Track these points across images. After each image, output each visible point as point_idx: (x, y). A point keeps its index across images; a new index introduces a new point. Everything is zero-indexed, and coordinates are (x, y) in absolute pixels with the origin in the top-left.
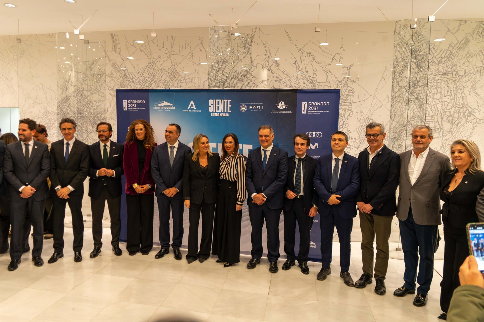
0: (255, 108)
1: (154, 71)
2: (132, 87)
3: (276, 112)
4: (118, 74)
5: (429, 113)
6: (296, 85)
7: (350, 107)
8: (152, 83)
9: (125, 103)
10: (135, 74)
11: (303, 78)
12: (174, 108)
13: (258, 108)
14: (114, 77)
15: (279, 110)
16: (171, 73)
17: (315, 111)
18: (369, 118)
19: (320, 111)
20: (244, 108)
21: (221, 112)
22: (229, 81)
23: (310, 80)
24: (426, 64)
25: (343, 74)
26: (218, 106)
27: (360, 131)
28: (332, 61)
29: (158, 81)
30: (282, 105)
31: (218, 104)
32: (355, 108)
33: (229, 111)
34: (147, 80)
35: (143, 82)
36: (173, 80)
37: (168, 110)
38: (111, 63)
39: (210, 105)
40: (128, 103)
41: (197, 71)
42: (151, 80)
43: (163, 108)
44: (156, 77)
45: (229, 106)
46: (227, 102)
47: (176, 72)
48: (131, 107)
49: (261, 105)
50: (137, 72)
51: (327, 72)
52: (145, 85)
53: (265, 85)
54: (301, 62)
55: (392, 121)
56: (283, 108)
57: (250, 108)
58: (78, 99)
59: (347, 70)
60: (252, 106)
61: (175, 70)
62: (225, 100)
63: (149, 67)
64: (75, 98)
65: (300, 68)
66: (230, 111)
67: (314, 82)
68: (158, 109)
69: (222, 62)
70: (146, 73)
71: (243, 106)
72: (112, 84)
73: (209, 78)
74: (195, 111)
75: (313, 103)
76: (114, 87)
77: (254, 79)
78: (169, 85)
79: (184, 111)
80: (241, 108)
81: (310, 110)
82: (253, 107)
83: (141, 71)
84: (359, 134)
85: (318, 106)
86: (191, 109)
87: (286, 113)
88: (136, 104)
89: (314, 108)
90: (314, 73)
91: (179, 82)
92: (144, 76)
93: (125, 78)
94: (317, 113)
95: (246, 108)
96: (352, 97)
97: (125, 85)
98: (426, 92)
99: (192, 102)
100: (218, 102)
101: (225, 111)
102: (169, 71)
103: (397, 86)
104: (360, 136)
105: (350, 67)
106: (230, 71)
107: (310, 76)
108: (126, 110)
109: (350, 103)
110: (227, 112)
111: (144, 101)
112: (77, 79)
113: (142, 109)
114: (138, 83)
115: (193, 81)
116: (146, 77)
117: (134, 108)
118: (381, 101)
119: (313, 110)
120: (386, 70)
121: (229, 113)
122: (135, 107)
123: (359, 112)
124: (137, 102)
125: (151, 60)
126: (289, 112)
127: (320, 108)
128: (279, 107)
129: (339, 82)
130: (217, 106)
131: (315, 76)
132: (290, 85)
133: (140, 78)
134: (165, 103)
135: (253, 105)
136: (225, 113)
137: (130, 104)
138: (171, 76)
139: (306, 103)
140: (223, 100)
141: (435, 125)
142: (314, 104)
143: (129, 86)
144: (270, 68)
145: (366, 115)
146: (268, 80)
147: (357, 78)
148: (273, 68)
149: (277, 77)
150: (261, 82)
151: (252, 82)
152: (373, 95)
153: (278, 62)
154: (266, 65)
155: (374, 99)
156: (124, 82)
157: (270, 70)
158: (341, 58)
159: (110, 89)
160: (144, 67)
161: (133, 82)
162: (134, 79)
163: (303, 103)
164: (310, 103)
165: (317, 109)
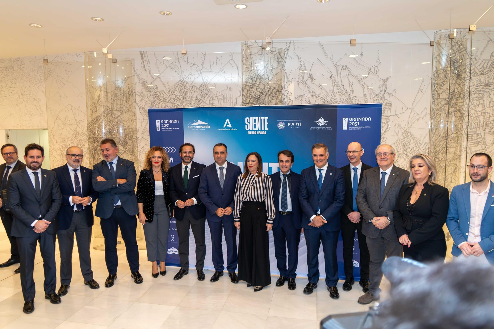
0: (294, 125)
1: (185, 89)
2: (163, 106)
3: (316, 128)
4: (148, 93)
5: (471, 125)
6: (332, 99)
7: (387, 120)
8: (184, 100)
9: (158, 123)
10: (166, 92)
11: (339, 92)
12: (209, 127)
13: (296, 125)
14: (145, 95)
15: (319, 126)
16: (202, 90)
17: (357, 127)
18: (407, 131)
19: (362, 127)
20: (282, 126)
21: (258, 130)
22: (263, 97)
23: (347, 94)
24: (467, 75)
25: (380, 87)
26: (255, 123)
27: (398, 145)
28: (369, 74)
30: (321, 122)
31: (255, 121)
32: (393, 121)
33: (266, 129)
34: (179, 98)
35: (174, 100)
36: (205, 97)
37: (203, 130)
38: (141, 82)
39: (246, 123)
40: (161, 123)
41: (229, 88)
42: (182, 98)
43: (197, 127)
44: (188, 95)
45: (266, 123)
46: (264, 119)
48: (164, 127)
49: (299, 122)
50: (168, 90)
51: (364, 85)
52: (177, 103)
53: (300, 100)
54: (337, 75)
55: (433, 134)
56: (323, 124)
57: (288, 125)
58: (108, 119)
59: (383, 82)
60: (290, 123)
62: (262, 118)
63: (180, 84)
64: (105, 119)
65: (336, 82)
66: (268, 129)
67: (350, 95)
68: (192, 129)
69: (256, 78)
70: (177, 91)
71: (281, 123)
72: (143, 103)
73: (242, 94)
74: (231, 129)
75: (354, 119)
76: (144, 106)
77: (289, 94)
78: (201, 103)
79: (219, 130)
80: (279, 125)
81: (350, 126)
82: (291, 124)
83: (172, 89)
84: (397, 147)
85: (360, 121)
86: (226, 127)
87: (325, 129)
88: (170, 123)
89: (355, 123)
90: (350, 87)
91: (211, 99)
92: (176, 94)
93: (156, 96)
94: (358, 129)
95: (284, 125)
96: (389, 111)
97: (156, 104)
98: (468, 104)
99: (228, 120)
100: (255, 120)
101: (263, 129)
102: (201, 89)
104: (398, 149)
105: (387, 80)
106: (265, 87)
107: (347, 90)
108: (159, 130)
109: (388, 116)
110: (264, 130)
111: (177, 121)
112: (107, 99)
113: (176, 128)
114: (169, 102)
115: (225, 98)
116: (177, 95)
117: (168, 129)
118: (419, 114)
119: (354, 126)
120: (423, 81)
121: (266, 131)
122: (168, 127)
123: (397, 125)
124: (171, 122)
125: (181, 77)
126: (329, 128)
127: (362, 123)
128: (319, 124)
129: (376, 95)
131: (351, 90)
132: (325, 99)
133: (171, 96)
134: (200, 122)
135: (291, 122)
136: (263, 131)
137: (163, 124)
138: (202, 93)
139: (347, 119)
140: (259, 118)
141: (478, 137)
142: (355, 120)
143: (160, 105)
144: (305, 82)
145: (404, 128)
146: (304, 95)
147: (394, 90)
148: (309, 82)
149: (313, 92)
150: (296, 98)
151: (288, 98)
152: (411, 108)
153: (313, 76)
154: (302, 79)
155: (411, 112)
156: (155, 101)
157: (305, 85)
158: (378, 70)
159: (141, 109)
160: (175, 85)
161: (164, 101)
162: (165, 98)
163: (343, 119)
164: (351, 119)
165: (358, 125)
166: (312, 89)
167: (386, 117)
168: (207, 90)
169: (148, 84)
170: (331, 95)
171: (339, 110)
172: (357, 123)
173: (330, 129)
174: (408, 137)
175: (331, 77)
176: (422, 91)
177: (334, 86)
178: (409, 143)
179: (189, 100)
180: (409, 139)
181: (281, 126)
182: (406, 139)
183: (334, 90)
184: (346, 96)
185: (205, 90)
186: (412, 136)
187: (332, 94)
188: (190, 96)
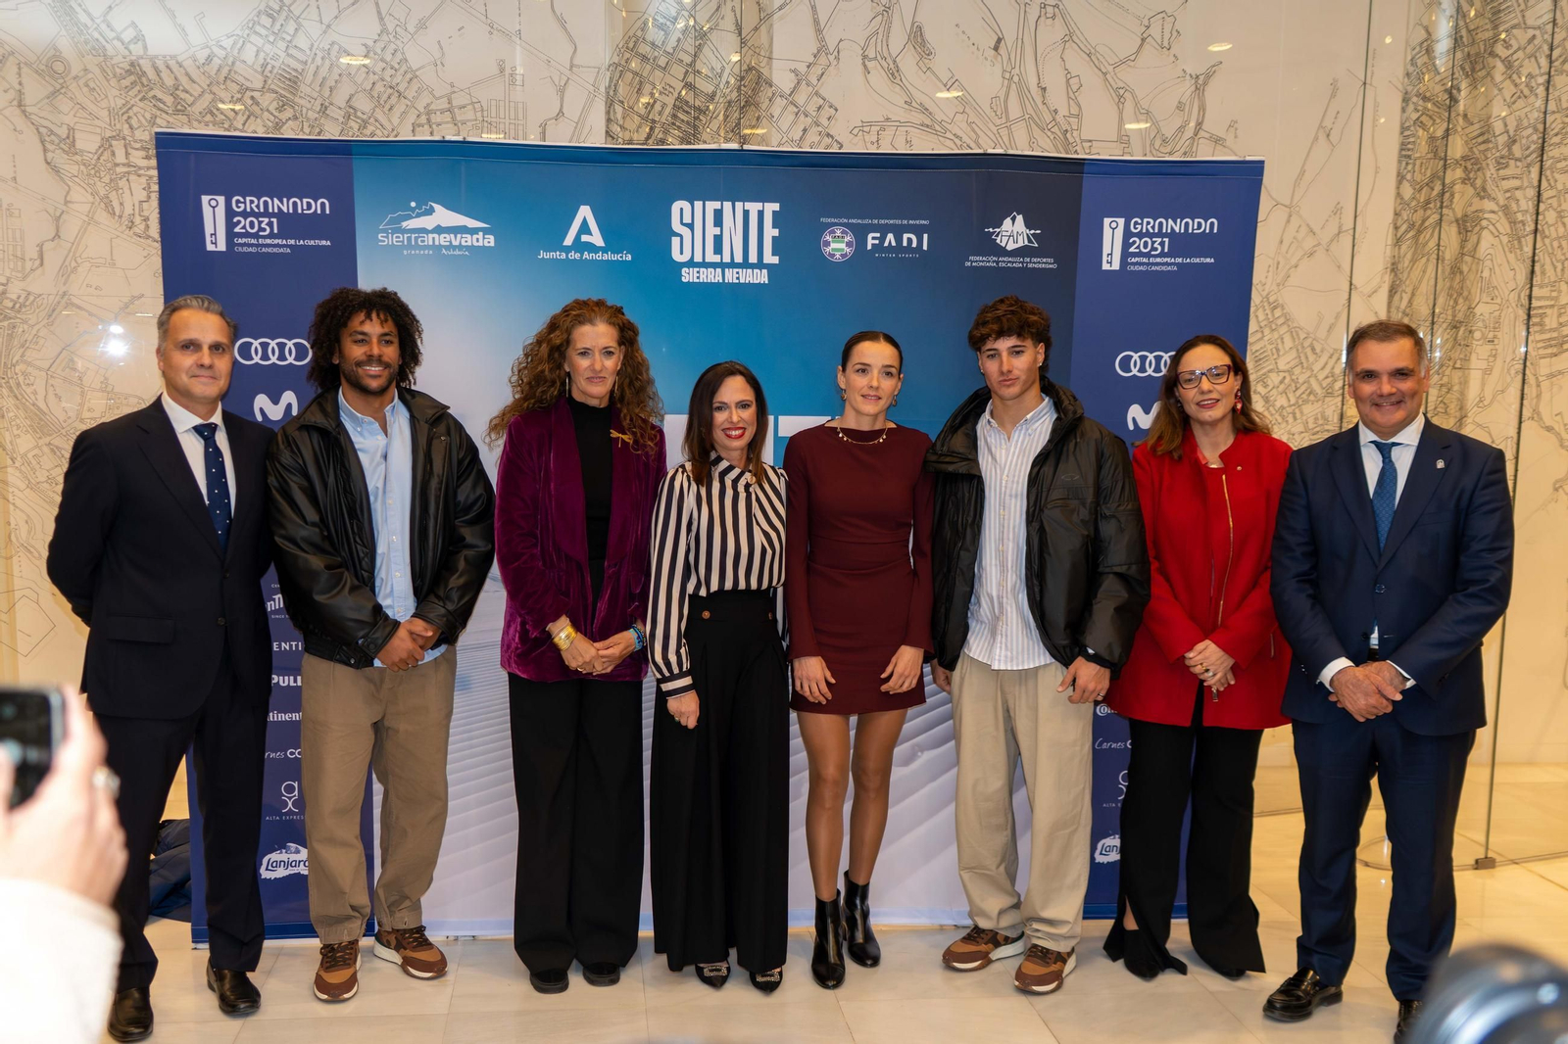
0: (894, 244)
3: (989, 262)
4: (93, 61)
5: (1543, 273)
8: (284, 116)
9: (213, 213)
10: (188, 64)
11: (1027, 116)
12: (490, 241)
13: (905, 244)
14: (74, 73)
15: (1003, 252)
17: (1158, 260)
18: (1271, 300)
19: (1181, 260)
20: (843, 246)
21: (733, 265)
23: (1055, 129)
24: (1540, 68)
25: (1180, 107)
26: (717, 231)
28: (1141, 45)
30: (1014, 232)
31: (718, 221)
33: (770, 259)
34: (258, 104)
36: (390, 109)
37: (457, 252)
39: (676, 226)
40: (231, 213)
41: (508, 71)
43: (429, 239)
44: (304, 89)
45: (770, 232)
46: (761, 214)
47: (404, 68)
48: (247, 235)
49: (918, 231)
50: (202, 58)
51: (1121, 92)
53: (872, 144)
54: (1020, 41)
56: (1020, 244)
57: (871, 240)
59: (1193, 88)
60: (878, 235)
61: (399, 56)
62: (749, 205)
63: (264, 32)
65: (1017, 71)
66: (775, 260)
67: (1068, 135)
68: (403, 247)
69: (681, 21)
71: (838, 233)
72: (60, 112)
74: (599, 256)
75: (1148, 223)
76: (71, 129)
77: (827, 111)
79: (543, 255)
80: (827, 244)
81: (1134, 255)
82: (882, 239)
85: (1172, 235)
86: (578, 245)
87: (1030, 266)
88: (280, 215)
89: (1154, 243)
90: (1069, 98)
93: (134, 83)
94: (1164, 268)
95: (849, 244)
97: (134, 122)
98: (1536, 183)
99: (585, 212)
100: (718, 217)
101: (753, 258)
103: (1431, 155)
105: (1209, 76)
106: (722, 70)
107: (1056, 111)
108: (222, 247)
110: (760, 265)
111: (323, 204)
113: (312, 242)
114: (209, 118)
115: (489, 120)
116: (248, 84)
117: (268, 241)
118: (1315, 230)
119: (1148, 255)
120: (1333, 95)
121: (769, 267)
122: (271, 236)
124: (286, 206)
126: (1046, 263)
127: (1181, 244)
128: (1001, 241)
129: (1165, 141)
130: (712, 231)
131: (1074, 110)
133: (215, 89)
134: (443, 216)
135: (884, 231)
136: (753, 266)
138: (379, 87)
139: (1121, 221)
140: (738, 205)
141: (1561, 320)
142: (1153, 227)
145: (1261, 288)
146: (888, 119)
147: (1233, 125)
148: (908, 63)
149: (925, 110)
150: (855, 131)
151: (820, 129)
152: (1288, 203)
153: (928, 36)
154: (879, 49)
155: (1288, 221)
156: (128, 108)
157: (894, 73)
158: (1175, 34)
159: (52, 142)
160: (238, 32)
161: (177, 112)
162: (183, 95)
163: (1107, 221)
164: (1136, 223)
165: (1166, 250)
166: (919, 97)
169: (89, 14)
170: (994, 129)
171: (1089, 183)
172: (1159, 240)
173: (1048, 266)
174: (1274, 327)
175: (996, 48)
176: (1328, 135)
177: (1009, 87)
178: (1278, 350)
179: (312, 115)
180: (1276, 335)
181: (838, 246)
182: (1267, 331)
183: (1006, 101)
184: (1052, 137)
185: (389, 72)
186: (1287, 319)
187: (998, 122)
188: (315, 95)
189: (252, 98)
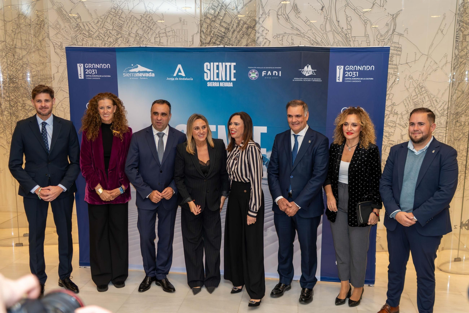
0: (270, 74)
1: (120, 20)
2: (89, 44)
3: (301, 79)
4: (67, 25)
6: (323, 40)
7: (395, 70)
8: (118, 37)
9: (80, 68)
10: (92, 24)
11: (333, 30)
12: (153, 75)
13: (274, 74)
14: (62, 28)
15: (305, 76)
16: (145, 22)
17: (355, 79)
18: (421, 85)
19: (362, 79)
20: (255, 75)
21: (222, 81)
22: (230, 35)
23: (343, 34)
25: (387, 25)
26: (217, 71)
27: (408, 103)
28: (373, 6)
29: (126, 34)
30: (308, 70)
31: (218, 68)
32: (402, 72)
33: (233, 79)
34: (111, 34)
35: (104, 36)
36: (148, 33)
37: (144, 78)
38: (55, 7)
39: (205, 70)
40: (85, 69)
41: (182, 21)
42: (116, 34)
43: (137, 75)
44: (124, 29)
45: (233, 71)
46: (230, 66)
47: (152, 21)
48: (89, 74)
49: (278, 71)
50: (96, 21)
51: (366, 21)
52: (109, 40)
53: (280, 40)
54: (330, 7)
55: (455, 90)
56: (310, 74)
57: (263, 73)
58: (8, 61)
59: (392, 18)
60: (266, 72)
61: (151, 18)
62: (227, 64)
63: (113, 14)
64: (4, 60)
65: (329, 16)
66: (235, 80)
67: (347, 35)
69: (219, 8)
70: (109, 22)
71: (253, 71)
72: (58, 38)
73: (201, 30)
74: (184, 79)
75: (351, 67)
76: (61, 43)
77: (265, 32)
78: (143, 41)
79: (168, 79)
80: (250, 75)
81: (347, 77)
82: (267, 73)
83: (101, 20)
84: (407, 107)
85: (359, 71)
86: (178, 76)
87: (313, 81)
88: (97, 69)
89: (353, 73)
90: (347, 24)
91: (158, 36)
92: (106, 27)
93: (78, 30)
94: (357, 81)
95: (257, 75)
96: (398, 57)
97: (78, 40)
99: (179, 66)
101: (228, 79)
102: (142, 20)
103: (464, 41)
104: (409, 110)
105: (397, 15)
106: (232, 20)
107: (343, 28)
108: (83, 78)
109: (396, 65)
110: (230, 81)
111: (108, 65)
112: (6, 31)
113: (106, 76)
114: (98, 38)
115: (177, 35)
116: (109, 28)
117: (94, 76)
118: (437, 62)
119: (351, 77)
120: (444, 19)
121: (233, 82)
122: (95, 74)
123: (407, 77)
124: (99, 66)
125: (114, 3)
126: (318, 80)
127: (362, 74)
128: (304, 73)
129: (381, 36)
130: (216, 71)
131: (349, 27)
132: (314, 40)
133: (99, 30)
134: (140, 68)
135: (267, 70)
136: (228, 82)
137: (88, 69)
138: (145, 27)
139: (342, 67)
140: (224, 64)
142: (353, 69)
143: (84, 42)
144: (288, 15)
145: (416, 81)
146: (285, 33)
147: (406, 30)
148: (292, 16)
149: (298, 30)
150: (275, 37)
151: (263, 37)
152: (426, 54)
153: (299, 7)
154: (282, 12)
155: (427, 60)
156: (76, 36)
157: (287, 19)
158: (385, 2)
159: (56, 47)
160: (106, 14)
161: (89, 37)
162: (91, 32)
163: (338, 67)
164: (347, 67)
165: (357, 76)
166: (295, 26)
167: (394, 66)
168: (151, 22)
169: (66, 12)
170: (321, 35)
171: (331, 54)
172: (355, 72)
173: (319, 81)
174: (422, 94)
175: (322, 10)
176: (442, 32)
177: (326, 21)
178: (423, 101)
179: (126, 36)
180: (422, 97)
181: (253, 75)
182: (419, 95)
183: (325, 26)
184: (341, 36)
185: (148, 23)
186: (427, 91)
187: (323, 32)
188: (127, 30)
189: (110, 32)
